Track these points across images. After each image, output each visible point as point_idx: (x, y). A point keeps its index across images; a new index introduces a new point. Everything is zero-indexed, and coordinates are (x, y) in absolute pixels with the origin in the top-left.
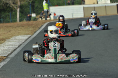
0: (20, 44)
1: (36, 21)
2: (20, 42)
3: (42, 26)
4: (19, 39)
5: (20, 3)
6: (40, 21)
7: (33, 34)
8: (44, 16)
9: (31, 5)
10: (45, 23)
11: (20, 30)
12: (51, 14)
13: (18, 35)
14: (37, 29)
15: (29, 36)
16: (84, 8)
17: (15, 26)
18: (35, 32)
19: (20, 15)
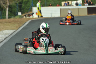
0: (7, 37)
1: (21, 19)
2: (7, 35)
3: (26, 23)
4: (6, 33)
5: (9, 4)
6: (24, 19)
7: (17, 30)
8: (28, 15)
9: (18, 5)
10: (28, 20)
11: (7, 26)
12: (33, 13)
13: (5, 30)
14: (22, 25)
15: (14, 30)
16: (61, 9)
17: (4, 22)
18: (20, 27)
19: (8, 13)
